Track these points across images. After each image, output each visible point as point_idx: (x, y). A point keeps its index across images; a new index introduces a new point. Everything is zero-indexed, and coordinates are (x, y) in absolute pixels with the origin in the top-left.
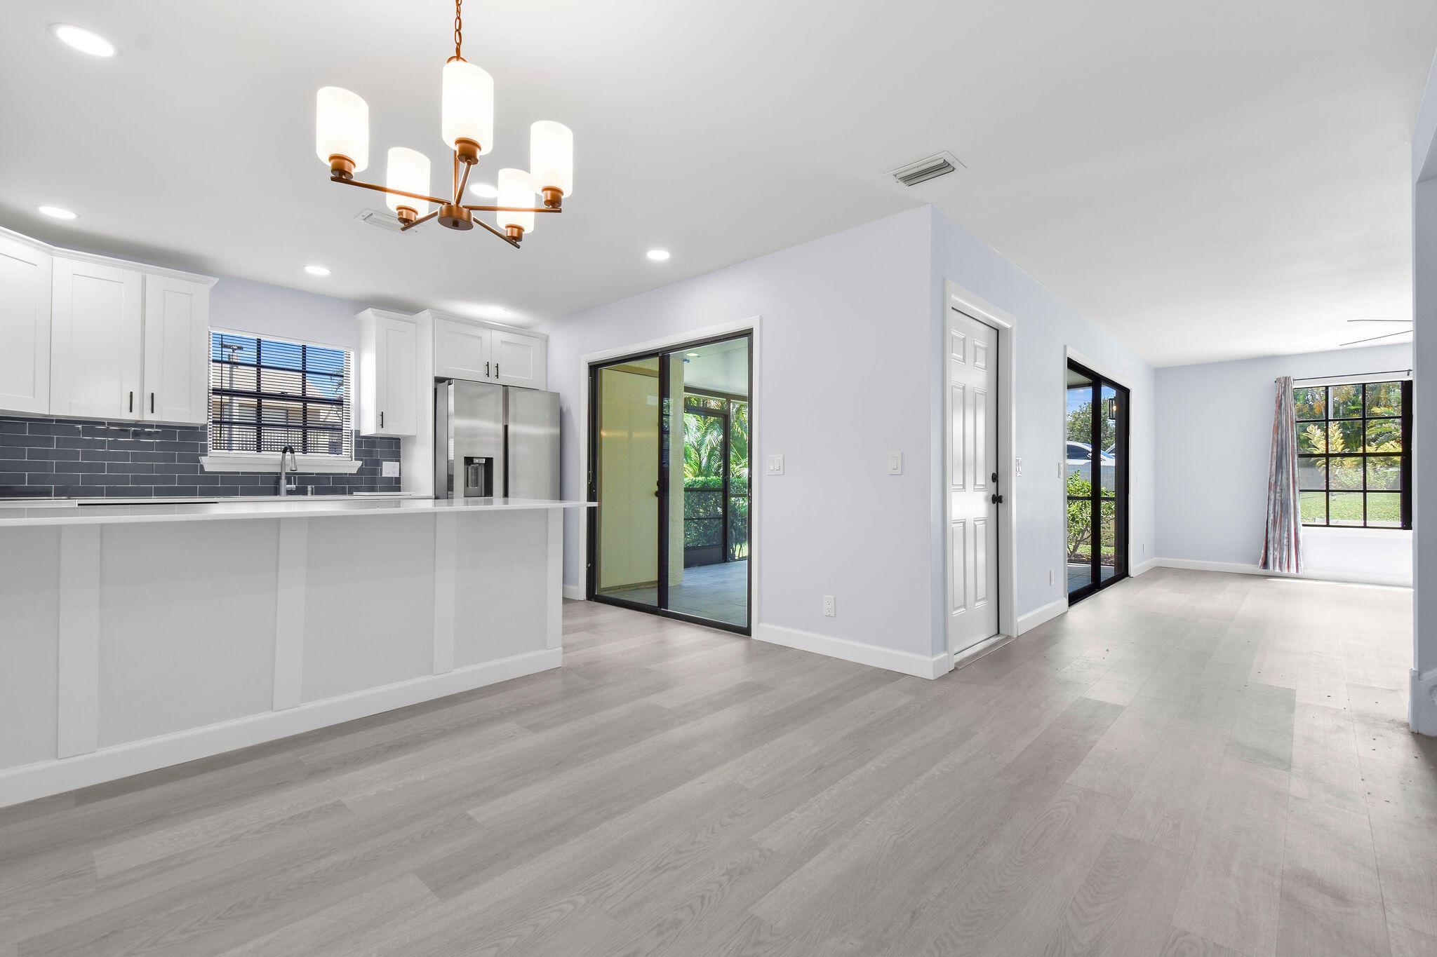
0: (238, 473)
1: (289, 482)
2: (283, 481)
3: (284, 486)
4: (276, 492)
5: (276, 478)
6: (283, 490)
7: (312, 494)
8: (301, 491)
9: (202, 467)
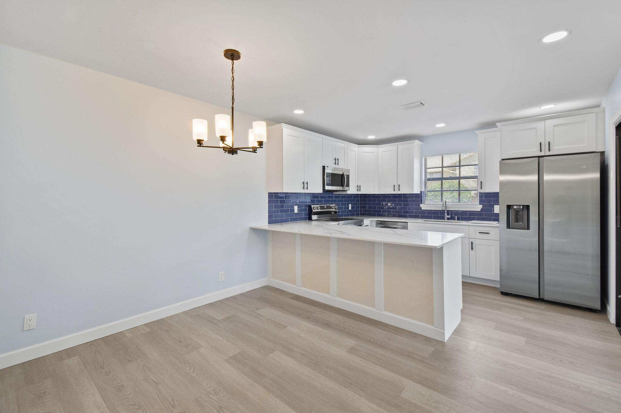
0: (432, 210)
1: (448, 215)
2: (446, 214)
3: (447, 216)
4: (443, 218)
5: (442, 212)
6: (446, 218)
7: (457, 220)
8: (452, 218)
9: (421, 208)
